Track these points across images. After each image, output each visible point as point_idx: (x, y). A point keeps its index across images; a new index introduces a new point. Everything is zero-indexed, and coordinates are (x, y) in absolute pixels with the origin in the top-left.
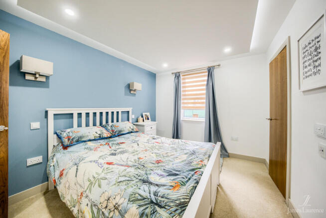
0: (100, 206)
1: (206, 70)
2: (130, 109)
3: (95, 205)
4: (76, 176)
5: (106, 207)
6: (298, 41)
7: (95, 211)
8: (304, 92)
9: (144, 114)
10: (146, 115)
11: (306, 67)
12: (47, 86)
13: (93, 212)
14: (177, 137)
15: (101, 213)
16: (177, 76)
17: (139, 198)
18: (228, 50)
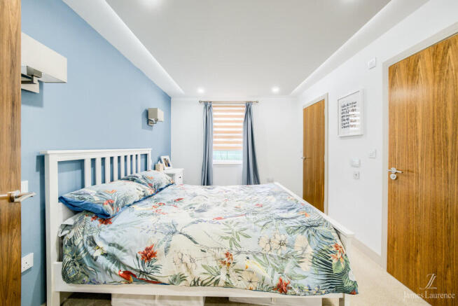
0: (263, 252)
1: (244, 105)
2: (148, 151)
3: (257, 254)
4: (196, 243)
5: (271, 249)
6: (338, 100)
7: (261, 258)
8: (341, 137)
9: (163, 158)
10: (165, 159)
11: (344, 120)
12: (40, 105)
13: (259, 261)
14: (208, 184)
15: (268, 256)
16: (208, 106)
17: (295, 228)
18: (276, 90)
